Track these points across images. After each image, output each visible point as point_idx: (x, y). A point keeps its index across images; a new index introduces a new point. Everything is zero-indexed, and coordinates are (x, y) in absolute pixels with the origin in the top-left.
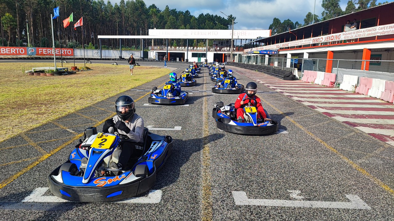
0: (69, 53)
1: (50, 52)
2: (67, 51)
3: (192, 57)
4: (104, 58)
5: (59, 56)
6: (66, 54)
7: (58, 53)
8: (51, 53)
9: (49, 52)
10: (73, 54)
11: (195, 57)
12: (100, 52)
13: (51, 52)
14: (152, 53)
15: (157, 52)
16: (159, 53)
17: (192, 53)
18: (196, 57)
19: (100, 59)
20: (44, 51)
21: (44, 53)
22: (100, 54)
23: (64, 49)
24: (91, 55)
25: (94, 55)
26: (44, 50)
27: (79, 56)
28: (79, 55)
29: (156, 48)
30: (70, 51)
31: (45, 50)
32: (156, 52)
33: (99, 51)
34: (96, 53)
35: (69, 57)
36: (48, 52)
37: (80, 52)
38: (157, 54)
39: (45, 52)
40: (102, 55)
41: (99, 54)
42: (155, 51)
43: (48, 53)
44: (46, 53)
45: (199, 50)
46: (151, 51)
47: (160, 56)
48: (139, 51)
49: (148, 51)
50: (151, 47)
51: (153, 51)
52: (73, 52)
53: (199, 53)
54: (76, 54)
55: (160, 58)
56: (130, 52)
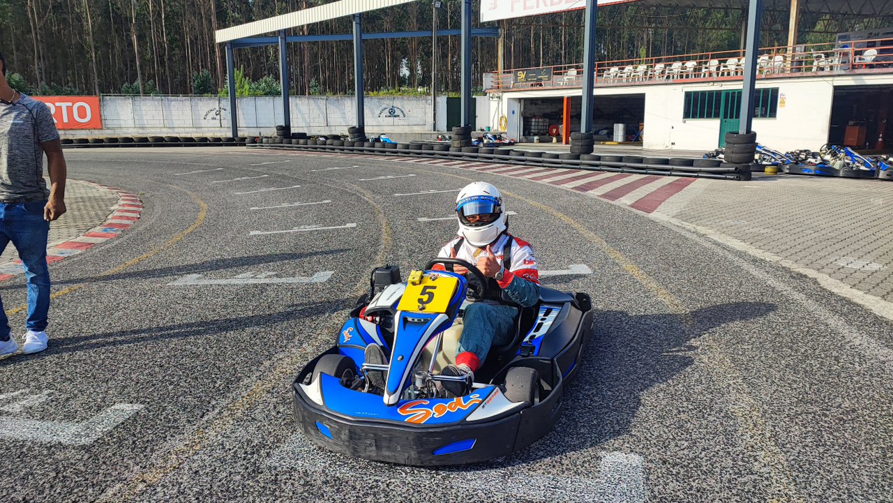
0: (82, 115)
2: (70, 109)
3: (687, 115)
4: (254, 133)
6: (66, 120)
10: (98, 122)
11: (702, 116)
12: (229, 108)
14: (494, 104)
15: (520, 100)
16: (527, 101)
17: (688, 95)
18: (709, 116)
19: (229, 139)
22: (229, 116)
23: (57, 97)
24: (189, 123)
25: (204, 123)
27: (131, 130)
28: (131, 123)
29: (509, 79)
30: (84, 108)
32: (509, 99)
33: (226, 104)
34: (213, 114)
35: (82, 134)
37: (134, 111)
38: (517, 108)
40: (241, 122)
41: (227, 115)
42: (506, 96)
45: (732, 73)
46: (492, 98)
47: (533, 120)
48: (430, 97)
49: (475, 99)
50: (491, 74)
51: (499, 97)
52: (100, 110)
53: (727, 93)
54: (115, 122)
55: (533, 127)
56: (384, 106)
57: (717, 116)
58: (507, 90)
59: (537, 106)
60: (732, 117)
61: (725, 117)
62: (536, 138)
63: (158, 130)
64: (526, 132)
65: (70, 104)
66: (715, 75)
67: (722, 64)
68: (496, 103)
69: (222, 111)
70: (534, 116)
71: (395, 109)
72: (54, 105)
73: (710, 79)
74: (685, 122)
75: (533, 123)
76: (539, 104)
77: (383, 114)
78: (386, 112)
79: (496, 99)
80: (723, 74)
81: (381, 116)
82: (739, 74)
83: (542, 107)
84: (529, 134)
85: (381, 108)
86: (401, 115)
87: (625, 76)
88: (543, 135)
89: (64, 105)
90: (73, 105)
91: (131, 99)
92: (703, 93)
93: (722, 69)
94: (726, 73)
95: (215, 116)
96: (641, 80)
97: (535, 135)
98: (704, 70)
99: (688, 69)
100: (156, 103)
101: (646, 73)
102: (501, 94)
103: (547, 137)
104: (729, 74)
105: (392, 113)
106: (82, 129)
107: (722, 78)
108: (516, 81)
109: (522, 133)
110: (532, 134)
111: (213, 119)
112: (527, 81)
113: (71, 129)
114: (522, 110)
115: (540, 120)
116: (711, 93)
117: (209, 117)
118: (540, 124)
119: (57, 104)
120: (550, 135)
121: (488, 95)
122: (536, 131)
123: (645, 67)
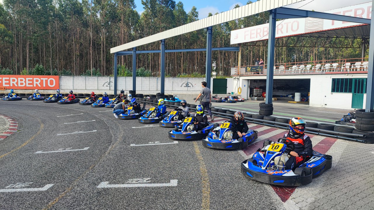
0: (51, 84)
1: (15, 83)
2: (46, 81)
3: (333, 90)
5: (31, 91)
6: (44, 86)
7: (29, 84)
8: (16, 85)
9: (13, 84)
11: (342, 91)
12: (114, 82)
13: (17, 83)
15: (248, 80)
16: (252, 81)
17: (334, 80)
18: (346, 91)
20: (4, 82)
21: (4, 85)
23: (41, 76)
24: (96, 88)
25: (102, 88)
26: (4, 79)
30: (52, 81)
31: (6, 80)
32: (243, 80)
33: (113, 79)
34: (107, 84)
35: (51, 92)
36: (12, 82)
37: (73, 82)
38: (246, 83)
39: (6, 84)
40: (119, 88)
41: (113, 84)
42: (241, 78)
43: (11, 85)
44: (8, 85)
45: (358, 70)
46: (235, 79)
47: (255, 89)
48: (205, 78)
49: (227, 79)
50: (235, 68)
51: (238, 79)
52: (59, 82)
53: (356, 80)
54: (65, 87)
55: (254, 93)
56: (183, 82)
57: (350, 91)
58: (242, 75)
59: (257, 83)
60: (358, 92)
61: (355, 92)
62: (256, 98)
63: (83, 91)
64: (251, 95)
65: (47, 79)
66: (348, 70)
67: (352, 65)
68: (237, 81)
69: (111, 83)
70: (255, 88)
71: (189, 83)
72: (40, 79)
73: (346, 72)
74: (332, 94)
75: (255, 91)
76: (258, 82)
77: (183, 86)
78: (185, 85)
79: (237, 80)
80: (353, 70)
81: (182, 86)
82: (362, 70)
83: (259, 83)
84: (253, 96)
85: (182, 83)
86: (191, 86)
87: (300, 70)
88: (259, 97)
89: (44, 79)
90: (48, 79)
91: (72, 77)
92: (342, 79)
93: (352, 67)
94: (355, 70)
95: (108, 85)
96: (308, 72)
97: (255, 96)
98: (342, 68)
99: (334, 67)
100: (83, 79)
101: (311, 69)
102: (239, 77)
103: (261, 98)
104: (356, 70)
105: (187, 85)
106: (51, 90)
107: (353, 72)
108: (246, 71)
109: (249, 96)
110: (254, 96)
111: (107, 86)
112: (251, 71)
113: (47, 90)
114: (249, 85)
115: (258, 90)
116: (347, 79)
117: (105, 85)
118: (258, 91)
119: (41, 79)
120: (263, 97)
121: (233, 77)
122: (256, 95)
123: (311, 66)
